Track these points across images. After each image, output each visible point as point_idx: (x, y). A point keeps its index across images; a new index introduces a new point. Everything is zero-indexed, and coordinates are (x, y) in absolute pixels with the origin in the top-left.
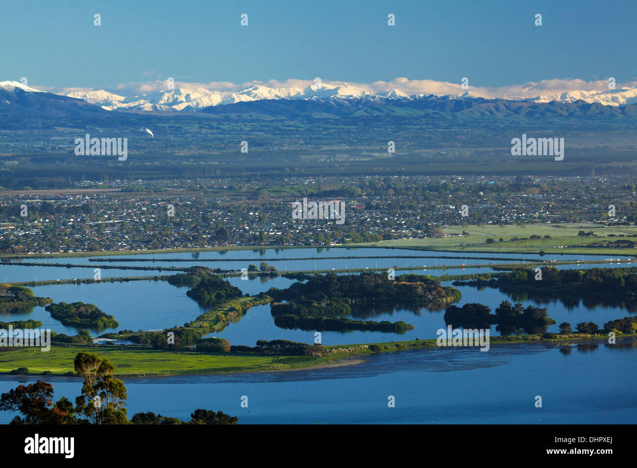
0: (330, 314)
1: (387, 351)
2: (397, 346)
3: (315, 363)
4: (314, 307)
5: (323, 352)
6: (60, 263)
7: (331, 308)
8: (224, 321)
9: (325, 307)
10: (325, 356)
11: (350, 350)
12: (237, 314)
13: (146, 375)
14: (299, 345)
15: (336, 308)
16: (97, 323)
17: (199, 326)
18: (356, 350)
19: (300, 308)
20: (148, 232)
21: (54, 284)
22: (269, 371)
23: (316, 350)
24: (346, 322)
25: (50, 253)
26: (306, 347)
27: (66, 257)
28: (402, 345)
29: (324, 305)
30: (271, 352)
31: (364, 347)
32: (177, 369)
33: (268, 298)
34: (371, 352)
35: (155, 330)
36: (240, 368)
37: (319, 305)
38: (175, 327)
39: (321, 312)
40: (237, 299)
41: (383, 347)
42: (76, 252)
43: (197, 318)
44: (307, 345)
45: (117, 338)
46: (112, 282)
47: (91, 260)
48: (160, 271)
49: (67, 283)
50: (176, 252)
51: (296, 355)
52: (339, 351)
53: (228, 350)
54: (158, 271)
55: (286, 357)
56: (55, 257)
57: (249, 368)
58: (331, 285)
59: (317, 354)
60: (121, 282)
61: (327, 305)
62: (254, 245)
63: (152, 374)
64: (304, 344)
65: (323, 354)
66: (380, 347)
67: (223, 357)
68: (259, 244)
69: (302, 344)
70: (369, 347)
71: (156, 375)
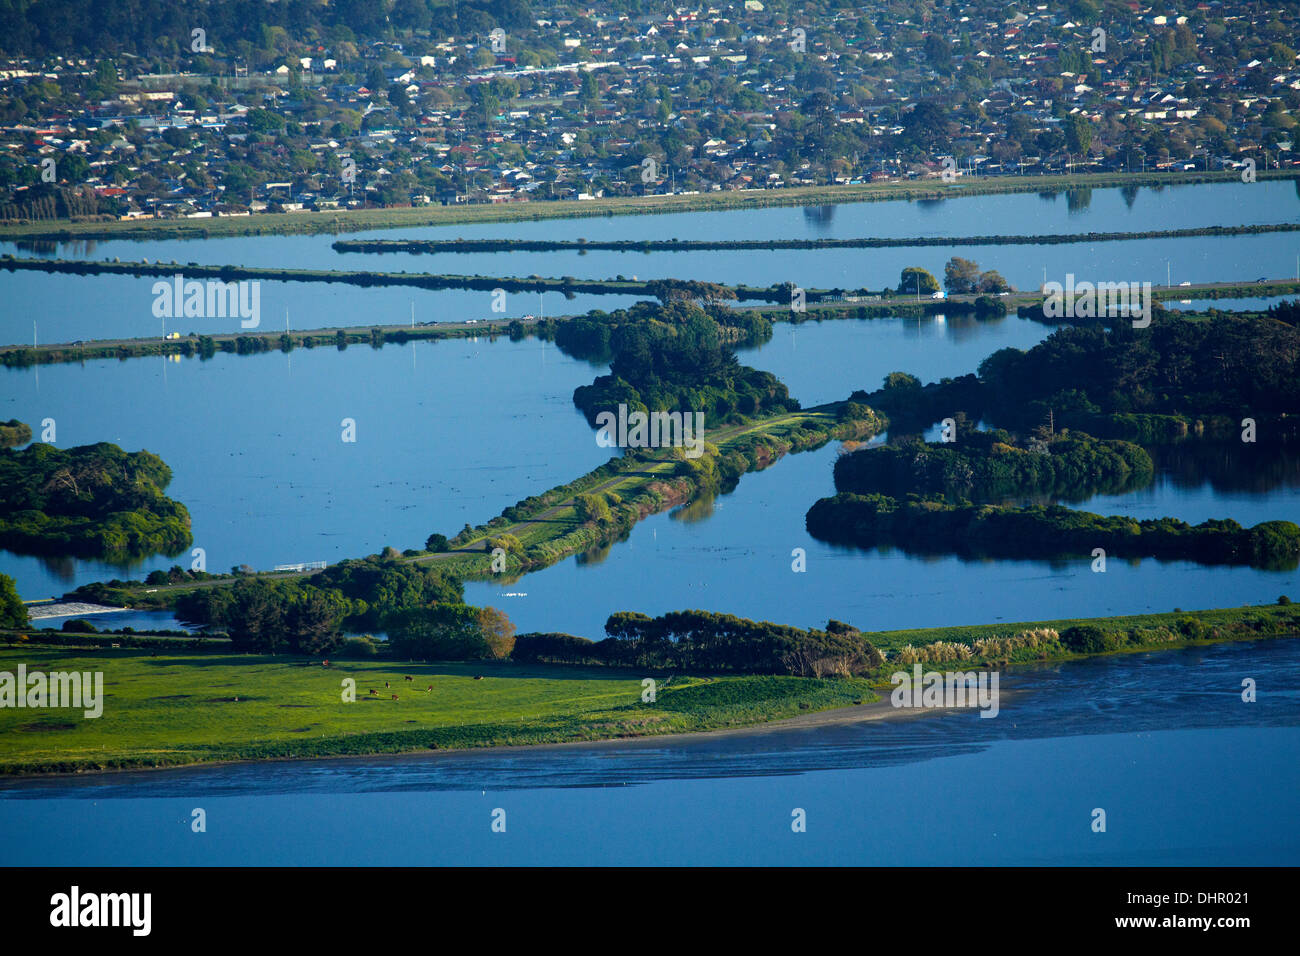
0: (1064, 486)
1: (1137, 648)
2: (1186, 629)
3: (802, 707)
4: (999, 457)
5: (859, 661)
6: (202, 263)
7: (1068, 460)
8: (602, 523)
9: (1043, 458)
10: (866, 675)
11: (977, 651)
12: (693, 487)
13: (110, 764)
14: (762, 631)
15: (1087, 459)
16: (99, 537)
17: (483, 547)
18: (1004, 650)
19: (943, 463)
20: (672, 116)
21: (103, 355)
22: (602, 741)
23: (827, 653)
24: (1068, 525)
25: (208, 214)
26: (787, 639)
27: (258, 233)
28: (1202, 625)
29: (1040, 448)
30: (663, 658)
31: (1042, 638)
32: (246, 738)
33: (865, 417)
34: (1071, 656)
35: (300, 567)
36: (489, 733)
37: (1019, 451)
38: (386, 551)
39: (1027, 477)
40: (740, 422)
41: (1124, 636)
42: (315, 209)
43: (507, 513)
44: (791, 631)
45: (132, 603)
46: (342, 347)
47: (341, 248)
48: (569, 296)
49: (156, 353)
50: (700, 207)
51: (749, 672)
52: (932, 654)
53: (504, 650)
54: (559, 296)
55: (709, 682)
56: (215, 235)
57: (526, 731)
58: (1120, 363)
59: (831, 668)
60: (377, 345)
61: (1053, 448)
62: (1036, 169)
63: (131, 761)
64: (779, 631)
65: (859, 668)
66: (1108, 636)
67: (468, 680)
68: (1059, 168)
69: (773, 628)
70: (1064, 637)
71: (150, 763)
